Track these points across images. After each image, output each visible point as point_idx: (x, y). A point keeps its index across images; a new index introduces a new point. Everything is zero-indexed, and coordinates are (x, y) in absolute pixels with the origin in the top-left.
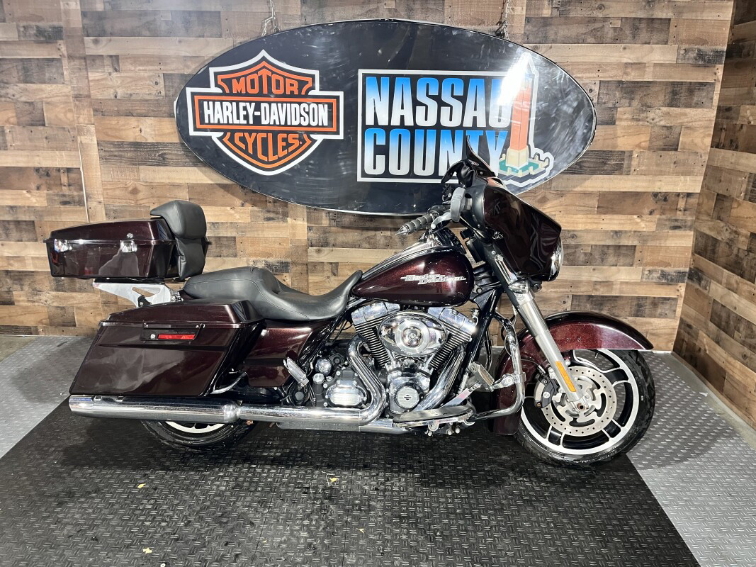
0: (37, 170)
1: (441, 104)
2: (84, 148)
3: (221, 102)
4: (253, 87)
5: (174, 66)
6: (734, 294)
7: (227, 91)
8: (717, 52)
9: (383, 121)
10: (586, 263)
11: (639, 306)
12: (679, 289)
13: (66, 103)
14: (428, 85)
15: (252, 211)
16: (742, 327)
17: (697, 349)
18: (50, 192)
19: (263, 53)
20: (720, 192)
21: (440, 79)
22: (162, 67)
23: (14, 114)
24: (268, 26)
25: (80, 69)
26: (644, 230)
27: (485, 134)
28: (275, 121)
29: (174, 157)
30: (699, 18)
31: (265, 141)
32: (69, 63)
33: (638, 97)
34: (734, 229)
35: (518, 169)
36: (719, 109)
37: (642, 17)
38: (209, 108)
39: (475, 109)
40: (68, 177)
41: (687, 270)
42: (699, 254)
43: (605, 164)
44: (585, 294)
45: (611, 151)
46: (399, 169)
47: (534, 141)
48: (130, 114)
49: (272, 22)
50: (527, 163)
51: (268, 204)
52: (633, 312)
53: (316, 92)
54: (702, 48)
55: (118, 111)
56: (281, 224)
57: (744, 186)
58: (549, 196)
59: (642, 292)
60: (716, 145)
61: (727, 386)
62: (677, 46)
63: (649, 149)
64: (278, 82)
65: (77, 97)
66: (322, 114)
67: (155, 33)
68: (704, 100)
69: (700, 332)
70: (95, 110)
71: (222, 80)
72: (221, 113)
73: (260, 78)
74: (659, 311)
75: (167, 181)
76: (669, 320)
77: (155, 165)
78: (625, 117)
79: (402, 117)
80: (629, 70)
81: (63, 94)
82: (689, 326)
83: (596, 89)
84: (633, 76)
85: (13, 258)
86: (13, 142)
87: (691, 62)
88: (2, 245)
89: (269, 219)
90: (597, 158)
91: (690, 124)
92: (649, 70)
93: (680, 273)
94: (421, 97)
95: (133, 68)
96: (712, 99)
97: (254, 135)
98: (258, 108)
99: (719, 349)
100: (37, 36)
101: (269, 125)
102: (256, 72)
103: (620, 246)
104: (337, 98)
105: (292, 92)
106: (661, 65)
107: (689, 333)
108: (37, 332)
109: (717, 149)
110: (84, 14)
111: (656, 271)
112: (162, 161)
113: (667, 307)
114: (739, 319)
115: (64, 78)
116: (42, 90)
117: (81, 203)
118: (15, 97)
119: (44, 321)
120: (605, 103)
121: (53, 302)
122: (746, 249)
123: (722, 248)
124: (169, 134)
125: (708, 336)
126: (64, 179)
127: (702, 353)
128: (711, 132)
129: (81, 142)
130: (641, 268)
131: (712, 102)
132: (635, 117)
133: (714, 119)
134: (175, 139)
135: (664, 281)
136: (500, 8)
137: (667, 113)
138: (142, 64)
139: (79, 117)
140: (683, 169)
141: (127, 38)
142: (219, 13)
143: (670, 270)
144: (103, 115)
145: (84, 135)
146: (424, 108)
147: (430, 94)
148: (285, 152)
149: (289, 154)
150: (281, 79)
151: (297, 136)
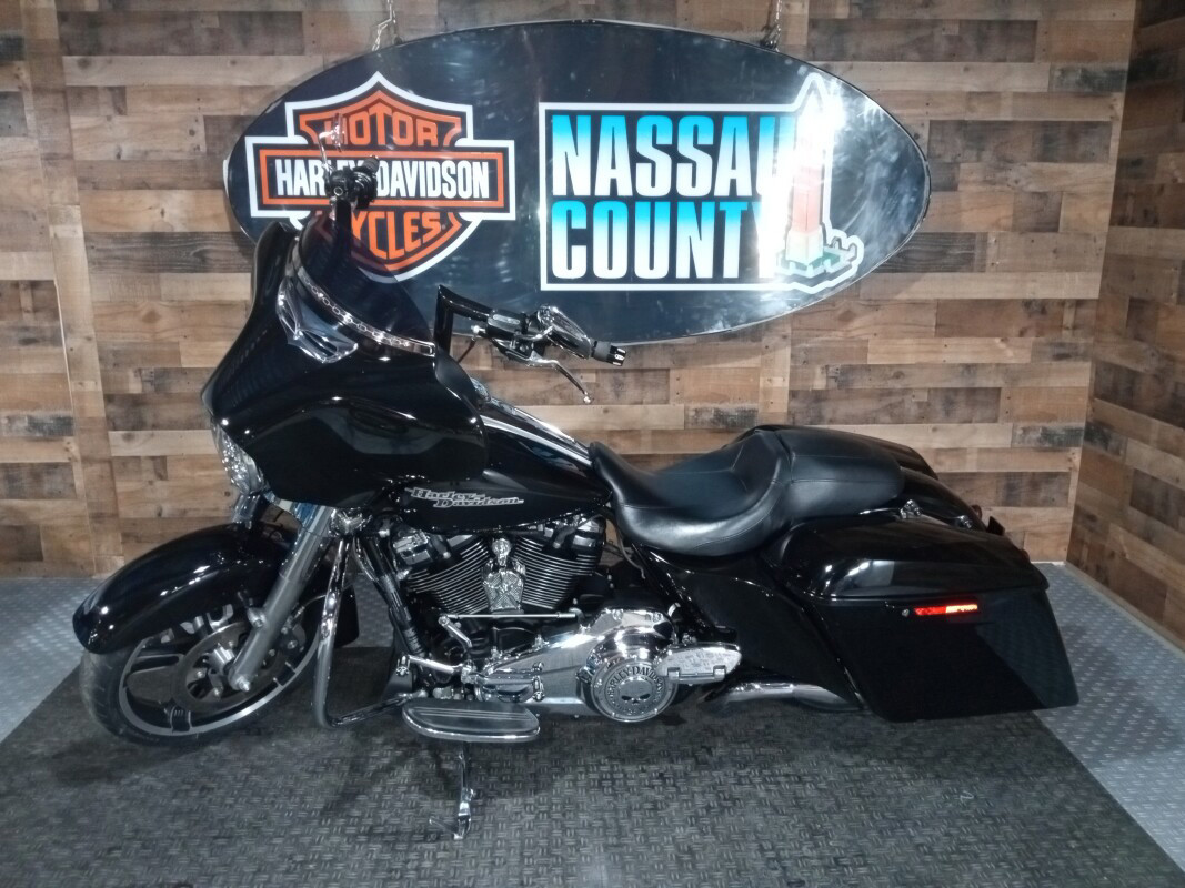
1: (677, 158)
2: (54, 247)
3: (306, 159)
4: (360, 133)
5: (222, 103)
6: (1174, 457)
8: (1112, 72)
9: (582, 189)
10: (922, 418)
11: (1010, 488)
12: (1071, 456)
13: (28, 168)
14: (655, 129)
17: (1107, 553)
18: (2, 323)
19: (378, 78)
20: (1136, 295)
21: (676, 117)
22: (203, 106)
24: (382, 34)
25: (55, 110)
26: (1013, 361)
27: (750, 207)
28: (398, 191)
29: (222, 257)
30: (1082, 19)
31: (382, 224)
32: (35, 100)
33: (991, 146)
34: (1165, 351)
35: (806, 262)
36: (1121, 164)
37: (990, 15)
38: (284, 171)
39: (734, 167)
40: (33, 296)
41: (1082, 425)
42: (1104, 397)
43: (943, 254)
45: (953, 234)
46: (610, 267)
47: (830, 218)
48: (143, 185)
49: (388, 28)
50: (821, 255)
52: (1001, 498)
53: (469, 141)
54: (1092, 67)
55: (122, 181)
57: (1176, 282)
58: (857, 309)
59: (1014, 465)
60: (1118, 220)
61: (1169, 610)
62: (1047, 65)
63: (1014, 229)
64: (403, 125)
65: (50, 158)
66: (478, 178)
67: (190, 49)
68: (1095, 150)
69: (1112, 526)
70: (82, 181)
71: (309, 124)
72: (305, 179)
73: (373, 120)
74: (1042, 495)
75: (209, 298)
76: (1058, 509)
77: (188, 271)
78: (972, 178)
79: (614, 183)
80: (975, 103)
81: (25, 153)
82: (1092, 518)
83: (925, 133)
84: (982, 113)
87: (1071, 89)
90: (932, 246)
91: (1074, 189)
92: (1007, 103)
93: (1072, 430)
94: (644, 147)
95: (149, 108)
96: (1108, 148)
97: (362, 214)
99: (1150, 550)
101: (388, 197)
102: (366, 109)
103: (972, 392)
104: (504, 151)
105: (427, 143)
106: (1024, 95)
107: (1091, 530)
109: (1114, 228)
110: (63, 17)
111: (1035, 429)
112: (201, 264)
113: (1054, 487)
115: (26, 125)
117: (55, 340)
120: (939, 156)
123: (1145, 387)
124: (216, 217)
125: (1129, 531)
126: (26, 301)
127: (1117, 560)
128: (1110, 200)
129: (55, 235)
130: (1010, 425)
131: (1108, 153)
132: (988, 178)
133: (1113, 180)
134: (225, 226)
135: (1047, 445)
136: (768, 4)
137: (1039, 173)
138: (167, 101)
139: (52, 192)
140: (1068, 262)
141: (140, 57)
142: (299, 14)
143: (1055, 426)
144: (96, 188)
145: (61, 223)
146: (649, 166)
147: (659, 142)
148: (418, 243)
149: (424, 246)
150: (409, 120)
151: (437, 215)
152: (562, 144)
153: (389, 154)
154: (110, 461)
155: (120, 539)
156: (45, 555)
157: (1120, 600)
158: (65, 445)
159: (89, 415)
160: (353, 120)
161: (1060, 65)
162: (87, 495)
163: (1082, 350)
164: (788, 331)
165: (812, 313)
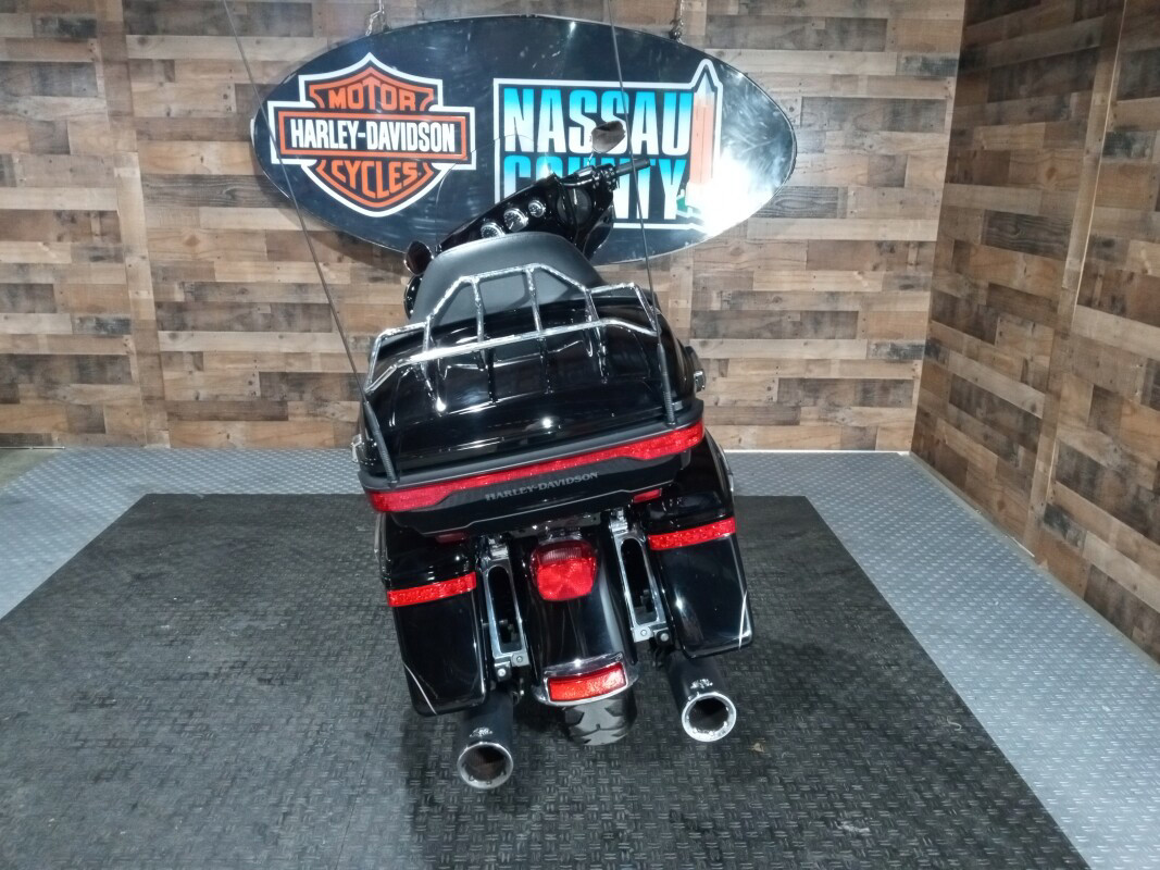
0: (59, 214)
2: (119, 185)
3: (314, 119)
6: (975, 362)
7: (322, 105)
8: (947, 61)
9: (527, 146)
10: (795, 335)
11: (866, 391)
12: (914, 367)
13: (99, 122)
14: (583, 101)
15: (353, 269)
16: (984, 401)
17: (935, 442)
18: (77, 243)
19: (370, 57)
20: (958, 238)
21: (599, 92)
22: (234, 75)
23: (26, 138)
24: (374, 22)
25: (120, 78)
26: (868, 290)
27: (657, 163)
28: (385, 145)
29: (247, 195)
30: (924, 18)
31: (372, 172)
32: (104, 69)
33: (851, 118)
34: (974, 281)
36: (953, 133)
37: (851, 16)
38: (297, 128)
39: (645, 131)
40: (101, 223)
41: (923, 342)
42: (938, 320)
43: (813, 204)
44: (796, 376)
45: (822, 188)
48: (187, 137)
49: (378, 17)
51: (375, 259)
52: (858, 400)
53: (439, 107)
54: (930, 56)
55: (171, 134)
56: (393, 286)
57: (980, 227)
58: (745, 247)
59: (869, 373)
60: (951, 179)
61: (969, 479)
62: (895, 54)
63: (869, 184)
64: (389, 94)
65: (116, 115)
66: (446, 137)
67: (224, 31)
68: (933, 122)
69: (938, 419)
70: (140, 133)
71: (317, 92)
72: (313, 134)
73: (366, 89)
74: (891, 398)
75: (238, 227)
76: (904, 410)
77: (221, 206)
78: (836, 143)
79: (551, 142)
80: (838, 84)
81: (96, 110)
82: (927, 415)
83: (798, 107)
84: (843, 91)
85: (21, 336)
86: (25, 175)
87: (915, 74)
88: (6, 318)
89: (375, 279)
90: (803, 197)
91: (916, 153)
92: (863, 84)
93: (915, 346)
94: (575, 115)
95: (191, 76)
96: (943, 120)
97: (357, 163)
98: (362, 128)
99: (960, 435)
100: (59, 32)
101: (377, 150)
102: (360, 81)
103: (835, 314)
104: (467, 115)
105: (407, 108)
106: (878, 78)
107: (927, 424)
108: (50, 442)
109: (949, 185)
110: (126, 5)
111: (885, 345)
112: (231, 200)
113: (901, 392)
114: (981, 392)
115: (97, 89)
116: (66, 106)
117: (118, 258)
118: (29, 114)
119: (61, 426)
120: (810, 125)
121: (74, 399)
122: (984, 303)
123: (962, 308)
124: (244, 163)
125: (948, 421)
126: (96, 226)
127: (940, 446)
128: (945, 164)
129: (119, 175)
130: (866, 341)
131: (944, 124)
132: (848, 144)
133: (947, 147)
134: (249, 171)
135: (895, 358)
136: (674, 3)
137: (889, 140)
138: (206, 71)
139: (116, 143)
140: (912, 212)
141: (186, 37)
142: (310, 5)
143: (902, 343)
144: (150, 139)
145: (124, 166)
146: (579, 129)
147: (586, 111)
148: (399, 187)
149: (404, 189)
150: (393, 91)
151: (414, 165)
152: (512, 111)
153: (378, 116)
154: (159, 355)
155: (166, 418)
156: (106, 427)
157: (941, 476)
158: (123, 341)
159: (144, 317)
160: (350, 90)
161: (905, 54)
162: (141, 382)
163: (923, 281)
164: (691, 263)
165: (709, 249)
